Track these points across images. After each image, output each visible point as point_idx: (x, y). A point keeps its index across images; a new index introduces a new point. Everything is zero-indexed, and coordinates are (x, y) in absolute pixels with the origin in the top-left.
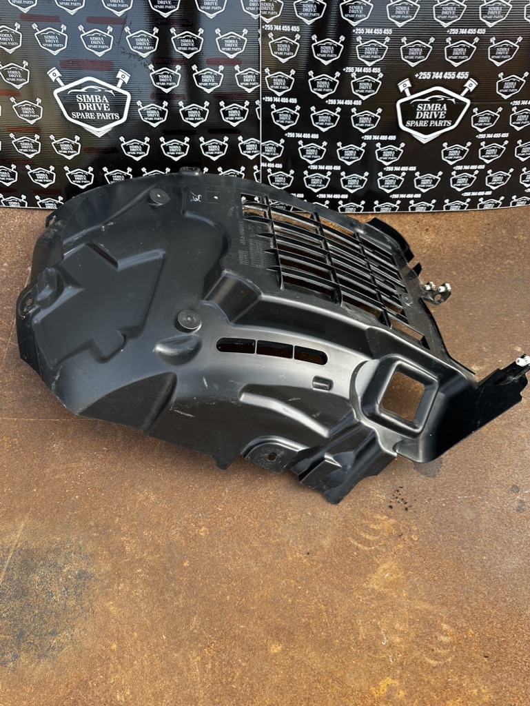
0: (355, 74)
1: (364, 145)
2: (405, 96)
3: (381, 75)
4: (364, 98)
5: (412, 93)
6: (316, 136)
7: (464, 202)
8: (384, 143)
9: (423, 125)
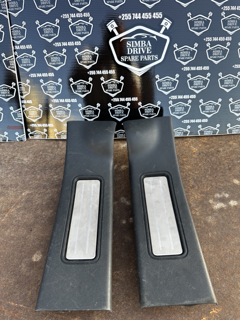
0: (71, 20)
1: (90, 79)
2: (115, 35)
3: (91, 19)
4: (82, 39)
5: (120, 33)
6: (51, 75)
7: (186, 129)
9: (135, 59)
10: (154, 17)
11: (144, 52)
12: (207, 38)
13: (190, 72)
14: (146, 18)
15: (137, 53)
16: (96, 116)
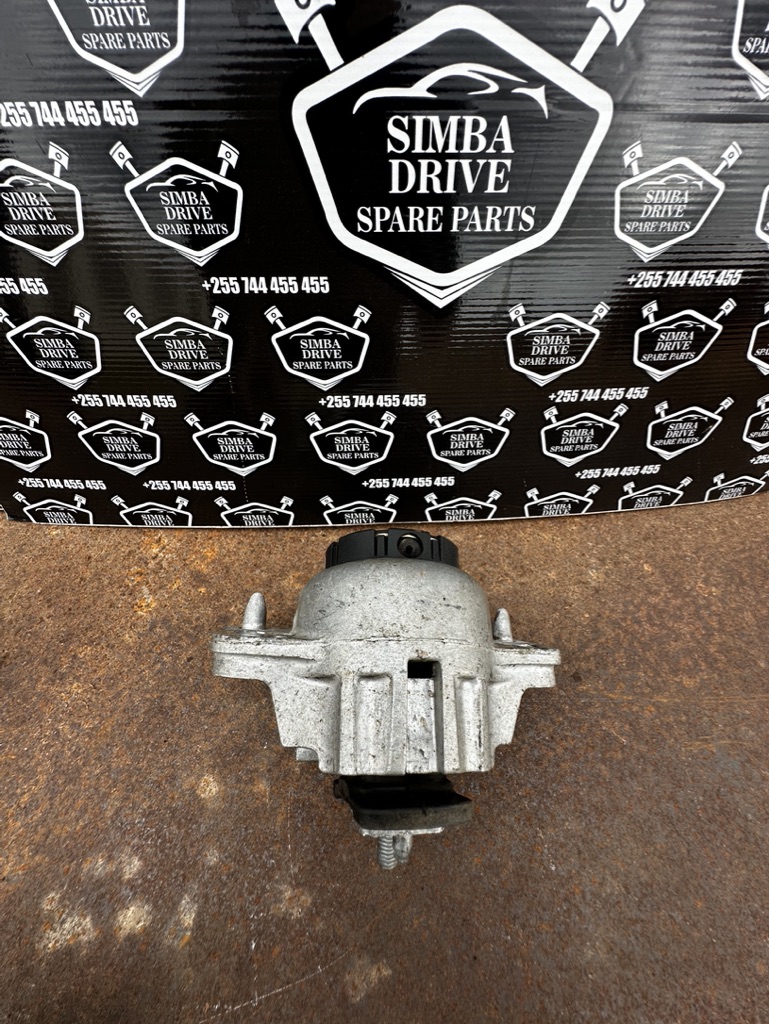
1: (221, 315)
2: (320, 70)
5: (349, 54)
6: (35, 286)
7: (582, 493)
8: (296, 307)
9: (425, 227)
11: (470, 186)
13: (659, 293)
15: (437, 189)
16: (262, 457)
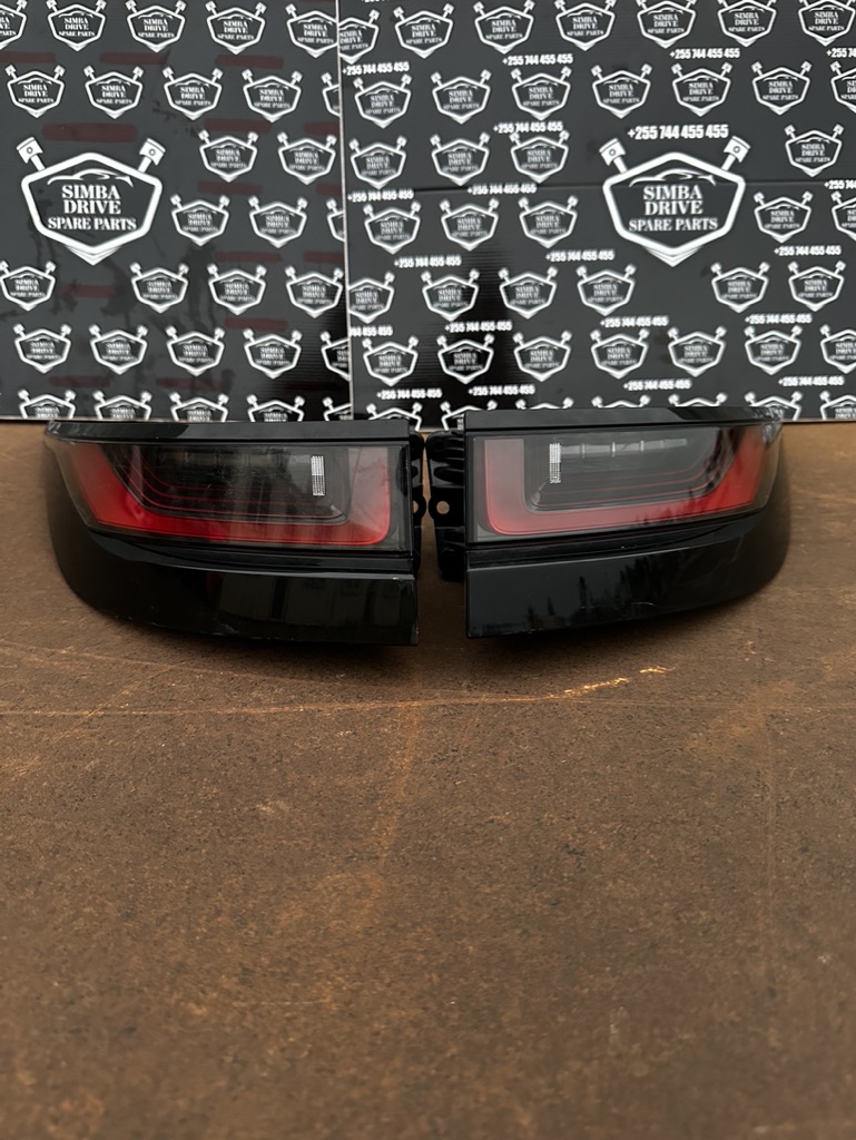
0: (517, 136)
1: (552, 272)
2: (617, 172)
3: (565, 135)
4: (540, 178)
5: (629, 166)
8: (593, 267)
9: (663, 228)
10: (710, 134)
11: (683, 211)
12: (831, 182)
13: (795, 258)
14: (692, 137)
